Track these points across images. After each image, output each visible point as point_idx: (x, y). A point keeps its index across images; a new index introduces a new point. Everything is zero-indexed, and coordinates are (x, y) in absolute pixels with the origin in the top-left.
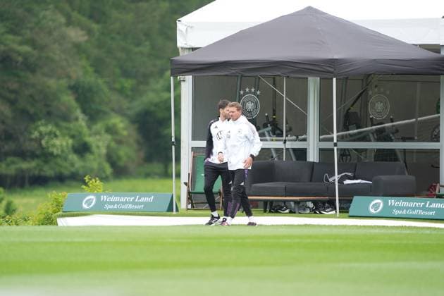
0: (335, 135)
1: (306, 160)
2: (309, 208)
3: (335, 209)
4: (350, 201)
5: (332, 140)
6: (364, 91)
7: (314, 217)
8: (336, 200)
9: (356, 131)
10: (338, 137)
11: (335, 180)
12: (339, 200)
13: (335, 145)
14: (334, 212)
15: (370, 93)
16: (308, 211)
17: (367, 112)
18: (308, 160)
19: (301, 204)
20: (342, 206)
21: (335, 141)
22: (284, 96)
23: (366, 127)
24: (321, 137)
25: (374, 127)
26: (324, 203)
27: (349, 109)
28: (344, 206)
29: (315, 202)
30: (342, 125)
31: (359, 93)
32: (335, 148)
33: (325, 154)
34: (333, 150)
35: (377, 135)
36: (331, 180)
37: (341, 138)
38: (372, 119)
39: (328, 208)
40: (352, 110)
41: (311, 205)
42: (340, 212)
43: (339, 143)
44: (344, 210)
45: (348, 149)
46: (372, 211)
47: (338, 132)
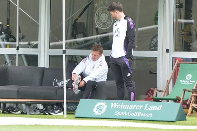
0: (64, 42)
1: (37, 65)
2: (38, 109)
3: (63, 110)
4: (77, 104)
5: (60, 47)
6: (90, 3)
7: (43, 118)
8: (63, 103)
9: (82, 39)
10: (66, 44)
11: (63, 84)
12: (67, 103)
13: (64, 52)
14: (62, 113)
15: (96, 5)
16: (38, 112)
17: (93, 23)
18: (39, 66)
19: (32, 106)
20: (69, 108)
21: (64, 48)
22: (18, 6)
23: (92, 35)
24: (51, 44)
25: (99, 36)
26: (52, 105)
27: (77, 20)
28: (71, 108)
29: (44, 105)
30: (70, 33)
31: (86, 5)
32: (64, 55)
33: (55, 60)
34: (62, 57)
35: (102, 44)
36: (59, 84)
37: (69, 46)
38: (97, 29)
39: (57, 109)
40: (80, 20)
41: (41, 107)
42: (67, 113)
43: (67, 51)
44: (71, 112)
45: (75, 56)
46: (97, 113)
47: (66, 39)
